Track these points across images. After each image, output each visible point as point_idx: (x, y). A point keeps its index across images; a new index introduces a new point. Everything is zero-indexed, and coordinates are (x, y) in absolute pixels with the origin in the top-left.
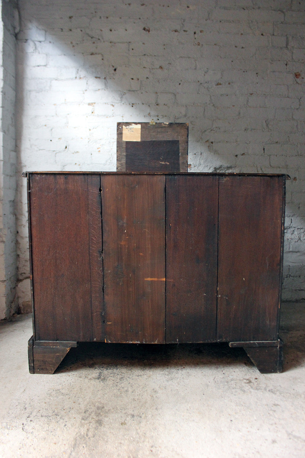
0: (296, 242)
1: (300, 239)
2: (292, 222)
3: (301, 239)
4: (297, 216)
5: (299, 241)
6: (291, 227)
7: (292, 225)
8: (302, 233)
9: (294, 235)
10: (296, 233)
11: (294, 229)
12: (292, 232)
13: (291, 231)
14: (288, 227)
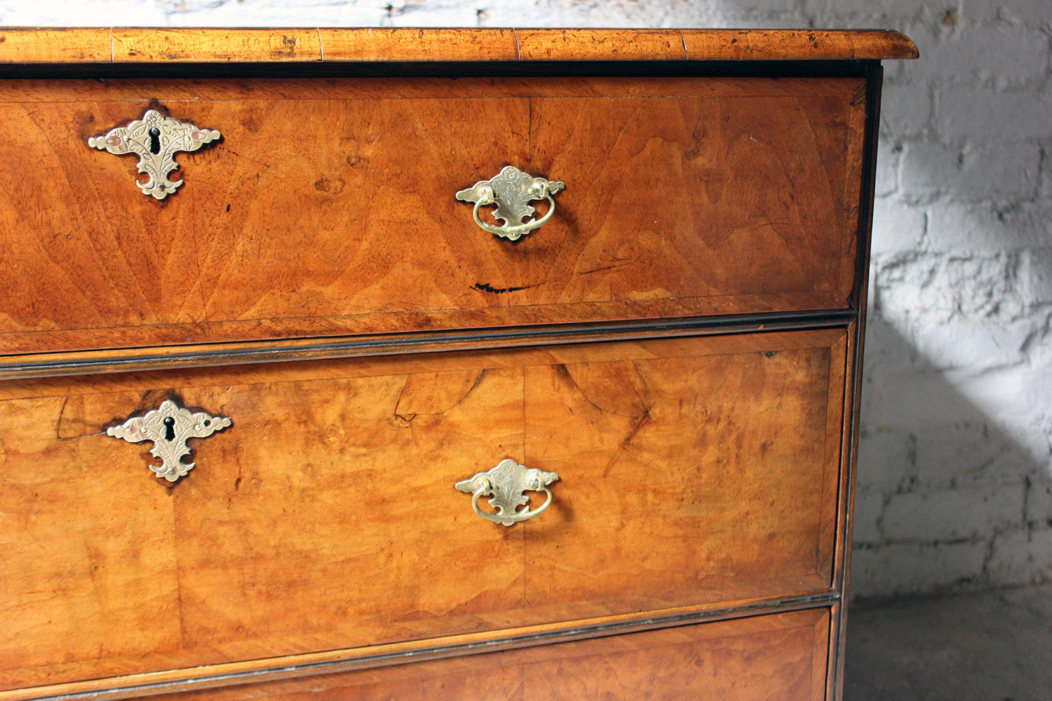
0: (942, 323)
1: (959, 308)
2: (925, 229)
3: (965, 308)
4: (952, 201)
5: (956, 318)
6: (925, 253)
7: (929, 243)
8: (969, 278)
9: (931, 290)
10: (942, 279)
11: (932, 262)
12: (925, 277)
13: (922, 273)
14: (911, 256)
